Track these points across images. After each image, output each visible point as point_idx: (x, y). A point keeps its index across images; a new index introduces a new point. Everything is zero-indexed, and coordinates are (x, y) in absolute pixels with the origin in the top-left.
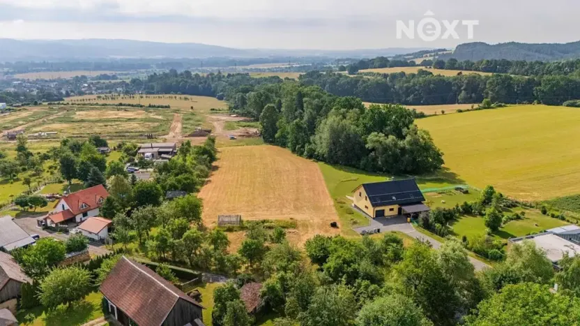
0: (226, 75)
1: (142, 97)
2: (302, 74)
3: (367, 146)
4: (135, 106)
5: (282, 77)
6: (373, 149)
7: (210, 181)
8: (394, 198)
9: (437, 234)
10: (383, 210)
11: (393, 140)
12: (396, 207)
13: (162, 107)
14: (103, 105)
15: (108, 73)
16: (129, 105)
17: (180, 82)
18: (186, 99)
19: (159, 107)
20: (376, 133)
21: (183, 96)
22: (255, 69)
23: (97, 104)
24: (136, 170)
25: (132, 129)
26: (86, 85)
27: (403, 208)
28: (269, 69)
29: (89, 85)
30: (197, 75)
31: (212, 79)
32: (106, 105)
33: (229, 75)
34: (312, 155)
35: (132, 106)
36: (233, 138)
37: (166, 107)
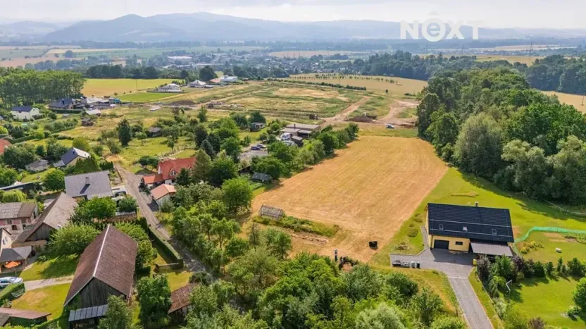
0: (449, 58)
1: (351, 78)
2: (539, 58)
3: (502, 156)
4: (335, 86)
5: (512, 62)
6: (511, 162)
7: (311, 169)
8: (465, 229)
9: (488, 291)
10: (448, 242)
11: (538, 153)
12: (466, 241)
13: (358, 89)
14: (308, 83)
15: (342, 53)
16: (330, 85)
17: (395, 64)
18: (392, 81)
19: (355, 88)
20: (519, 141)
21: (389, 78)
22: (500, 51)
23: (304, 82)
24: (263, 148)
25: (305, 108)
26: (317, 64)
27: (473, 245)
28: (517, 52)
29: (319, 65)
30: (417, 58)
31: (432, 61)
32: (311, 83)
33: (453, 58)
34: (449, 158)
35: (332, 86)
36: (389, 127)
37: (362, 89)
